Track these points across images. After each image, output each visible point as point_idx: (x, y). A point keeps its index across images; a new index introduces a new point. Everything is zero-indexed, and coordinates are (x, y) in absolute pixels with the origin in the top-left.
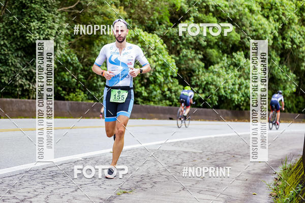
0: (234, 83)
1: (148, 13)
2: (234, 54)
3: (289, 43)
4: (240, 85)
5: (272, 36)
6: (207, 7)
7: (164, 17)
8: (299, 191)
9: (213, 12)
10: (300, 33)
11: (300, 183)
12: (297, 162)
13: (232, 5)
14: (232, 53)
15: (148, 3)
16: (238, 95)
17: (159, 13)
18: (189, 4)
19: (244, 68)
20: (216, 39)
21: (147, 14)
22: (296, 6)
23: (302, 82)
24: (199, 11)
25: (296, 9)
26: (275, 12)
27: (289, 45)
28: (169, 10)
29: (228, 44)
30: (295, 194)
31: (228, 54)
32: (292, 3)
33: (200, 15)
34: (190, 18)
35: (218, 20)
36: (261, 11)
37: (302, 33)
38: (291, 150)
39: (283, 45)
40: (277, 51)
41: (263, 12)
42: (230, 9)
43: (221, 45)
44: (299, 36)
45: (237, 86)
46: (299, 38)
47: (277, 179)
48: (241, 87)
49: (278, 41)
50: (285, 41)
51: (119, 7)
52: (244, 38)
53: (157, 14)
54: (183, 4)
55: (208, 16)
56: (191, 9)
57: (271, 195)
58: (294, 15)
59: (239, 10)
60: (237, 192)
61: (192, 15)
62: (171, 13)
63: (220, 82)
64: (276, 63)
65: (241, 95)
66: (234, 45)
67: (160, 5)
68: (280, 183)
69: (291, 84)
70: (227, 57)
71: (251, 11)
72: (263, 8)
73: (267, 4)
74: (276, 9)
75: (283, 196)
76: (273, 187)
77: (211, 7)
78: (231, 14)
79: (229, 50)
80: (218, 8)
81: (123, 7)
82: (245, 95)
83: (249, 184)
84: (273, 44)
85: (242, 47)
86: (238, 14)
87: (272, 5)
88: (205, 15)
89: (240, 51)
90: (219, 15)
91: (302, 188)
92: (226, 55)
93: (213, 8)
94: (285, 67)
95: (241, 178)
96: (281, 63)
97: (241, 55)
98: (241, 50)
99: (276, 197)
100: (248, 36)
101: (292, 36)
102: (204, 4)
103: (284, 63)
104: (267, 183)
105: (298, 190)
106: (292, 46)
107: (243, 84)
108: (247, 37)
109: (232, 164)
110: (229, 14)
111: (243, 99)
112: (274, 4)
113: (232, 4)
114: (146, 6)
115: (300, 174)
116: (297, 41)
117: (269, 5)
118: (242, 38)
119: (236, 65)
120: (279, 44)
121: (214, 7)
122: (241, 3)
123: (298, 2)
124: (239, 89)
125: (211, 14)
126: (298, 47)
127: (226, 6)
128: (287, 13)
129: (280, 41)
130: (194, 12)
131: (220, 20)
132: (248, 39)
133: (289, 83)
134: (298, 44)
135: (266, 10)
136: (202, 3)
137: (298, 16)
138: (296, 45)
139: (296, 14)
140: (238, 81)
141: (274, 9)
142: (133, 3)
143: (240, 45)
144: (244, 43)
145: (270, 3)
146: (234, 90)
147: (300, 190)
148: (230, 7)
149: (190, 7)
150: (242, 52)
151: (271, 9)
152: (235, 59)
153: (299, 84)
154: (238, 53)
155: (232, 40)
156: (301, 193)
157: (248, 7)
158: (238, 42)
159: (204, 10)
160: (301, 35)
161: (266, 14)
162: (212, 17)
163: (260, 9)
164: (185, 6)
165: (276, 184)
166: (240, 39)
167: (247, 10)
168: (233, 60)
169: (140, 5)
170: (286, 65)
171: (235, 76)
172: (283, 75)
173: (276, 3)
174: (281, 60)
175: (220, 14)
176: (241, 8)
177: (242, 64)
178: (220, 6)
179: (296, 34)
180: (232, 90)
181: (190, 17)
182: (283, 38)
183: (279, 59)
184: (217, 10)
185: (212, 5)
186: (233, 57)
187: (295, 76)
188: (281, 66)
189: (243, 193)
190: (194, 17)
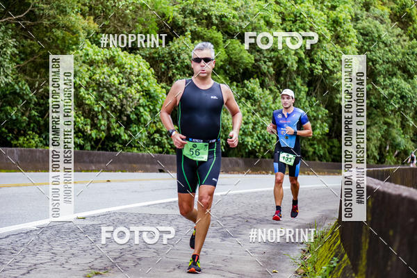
0: (247, 121)
1: (128, 25)
2: (246, 82)
3: (320, 67)
4: (255, 124)
5: (296, 58)
6: (209, 17)
7: (150, 30)
8: (334, 267)
9: (217, 25)
10: (333, 55)
11: (336, 256)
12: (331, 227)
13: (243, 16)
14: (243, 80)
15: (128, 11)
16: (252, 138)
17: (144, 25)
18: (184, 14)
19: (259, 101)
20: (221, 61)
21: (126, 26)
22: (328, 17)
23: (336, 119)
24: (197, 23)
25: (328, 21)
26: (301, 25)
27: (318, 70)
28: (156, 22)
29: (237, 68)
30: (328, 271)
31: (238, 82)
32: (322, 13)
33: (199, 29)
34: (186, 33)
35: (223, 35)
36: (282, 24)
37: (336, 54)
38: (323, 211)
39: (312, 70)
40: (303, 78)
41: (285, 25)
42: (241, 21)
43: (228, 69)
44: (333, 57)
45: (250, 126)
46: (333, 60)
47: (304, 251)
48: (256, 126)
49: (304, 64)
50: (313, 65)
51: (87, 17)
52: (260, 60)
53: (140, 27)
54: (176, 14)
55: (210, 30)
56: (187, 20)
57: (296, 272)
58: (326, 29)
59: (252, 23)
60: (251, 268)
61: (189, 28)
62: (159, 25)
63: (228, 120)
64: (303, 94)
65: (255, 137)
66: (246, 70)
67: (144, 15)
68: (309, 256)
69: (322, 123)
70: (237, 86)
71: (269, 24)
72: (284, 20)
73: (289, 15)
74: (302, 22)
75: (313, 274)
76: (300, 262)
77: (214, 18)
78: (241, 27)
79: (239, 76)
80: (223, 19)
81: (92, 18)
82: (261, 137)
83: (268, 258)
84: (298, 68)
85: (257, 73)
86: (250, 27)
87: (296, 16)
88: (206, 29)
89: (254, 78)
90: (225, 29)
91: (338, 262)
92: (235, 83)
93: (216, 19)
94: (314, 99)
95: (257, 250)
96: (308, 94)
97: (256, 83)
98: (255, 76)
99: (304, 275)
100: (265, 57)
101: (323, 57)
102: (205, 14)
103: (314, 94)
104: (292, 256)
105: (332, 266)
106: (323, 71)
107: (259, 122)
108: (263, 59)
109: (245, 232)
110: (238, 27)
111: (259, 142)
112: (298, 15)
113: (242, 13)
114: (125, 16)
115: (335, 243)
116: (329, 64)
117: (292, 15)
118: (256, 60)
119: (248, 97)
120: (306, 69)
121: (218, 18)
122: (255, 13)
123: (331, 12)
124: (254, 129)
125: (214, 27)
126: (332, 72)
127: (234, 17)
128: (316, 27)
129: (308, 65)
130: (191, 25)
131: (226, 36)
132: (265, 62)
133: (319, 121)
134: (331, 68)
135: (288, 23)
136: (201, 13)
137: (331, 30)
138: (329, 69)
139: (328, 29)
140: (252, 119)
141: (298, 21)
142: (107, 11)
143: (254, 70)
144: (259, 67)
145: (293, 13)
146: (246, 130)
147: (335, 265)
148: (240, 17)
149: (185, 18)
150: (257, 80)
151: (294, 22)
152: (247, 88)
153: (333, 122)
154: (252, 80)
155: (243, 63)
156: (336, 269)
157: (264, 18)
158: (251, 65)
159: (204, 21)
160: (335, 57)
161: (288, 28)
162: (215, 32)
163: (280, 21)
164: (179, 16)
165: (303, 258)
166: (254, 62)
167: (262, 22)
168: (245, 89)
169: (117, 15)
170: (316, 97)
171: (248, 112)
172: (312, 111)
173: (301, 14)
174: (309, 90)
175: (226, 27)
176: (254, 20)
177: (256, 95)
178: (226, 17)
179: (328, 55)
180: (243, 131)
181: (186, 31)
182: (312, 61)
183: (307, 89)
184: (223, 23)
185: (215, 15)
186: (244, 86)
187: (327, 111)
188: (308, 98)
189: (260, 271)
190: (191, 31)
